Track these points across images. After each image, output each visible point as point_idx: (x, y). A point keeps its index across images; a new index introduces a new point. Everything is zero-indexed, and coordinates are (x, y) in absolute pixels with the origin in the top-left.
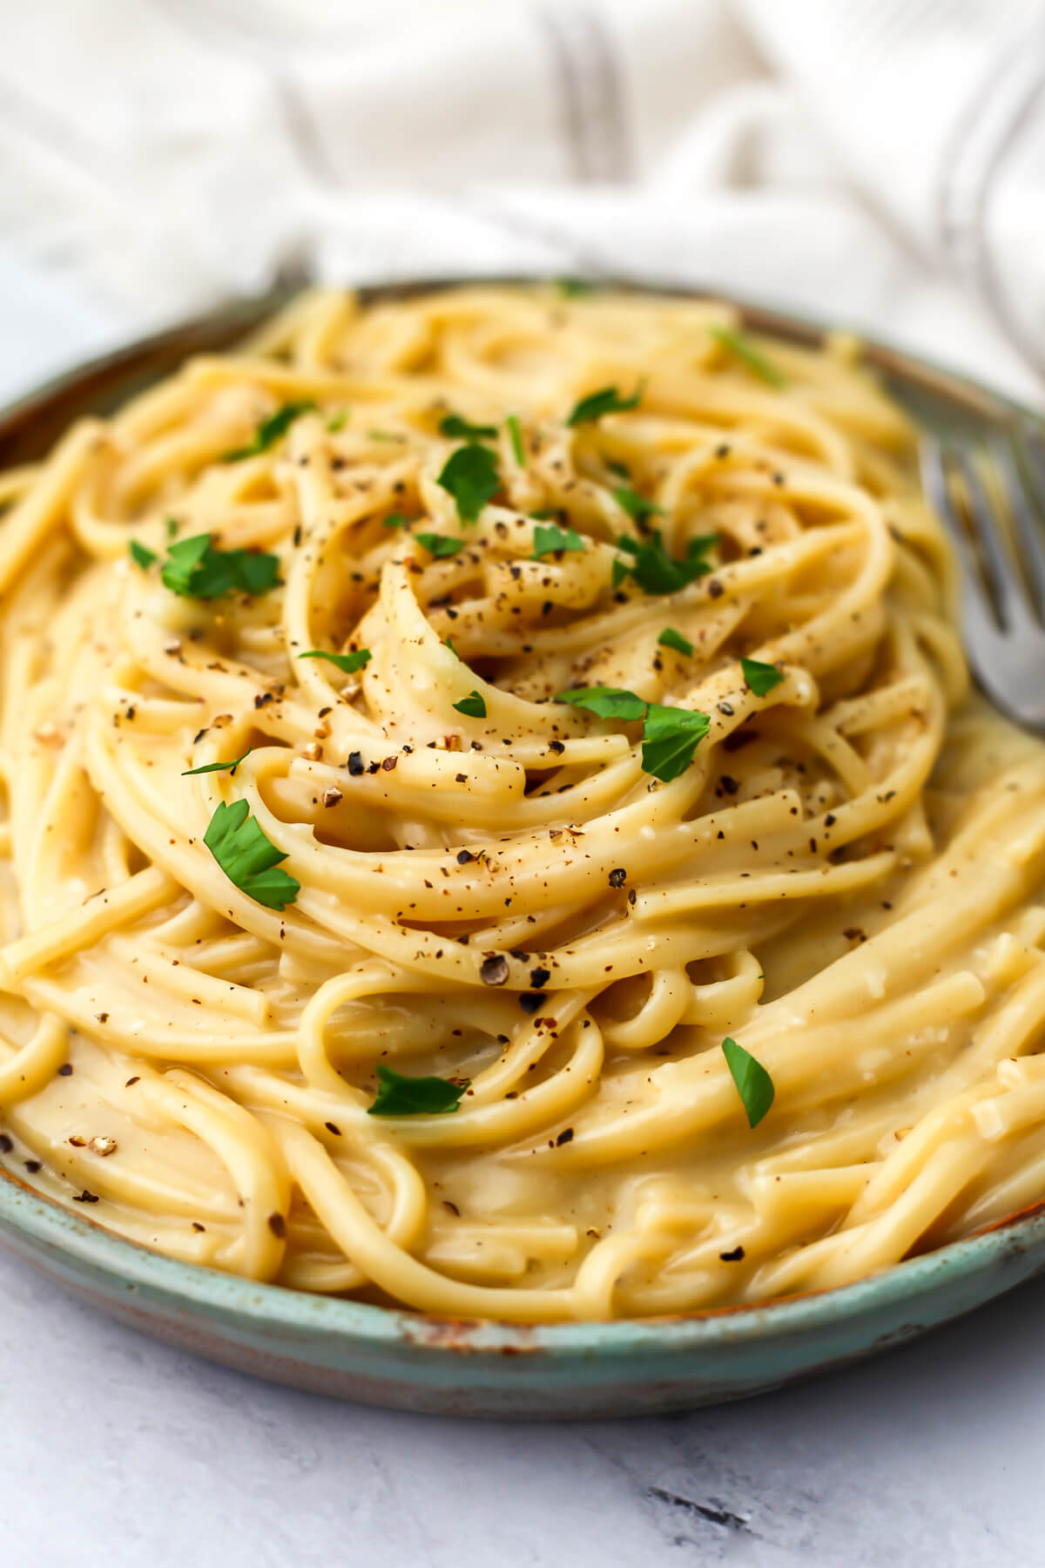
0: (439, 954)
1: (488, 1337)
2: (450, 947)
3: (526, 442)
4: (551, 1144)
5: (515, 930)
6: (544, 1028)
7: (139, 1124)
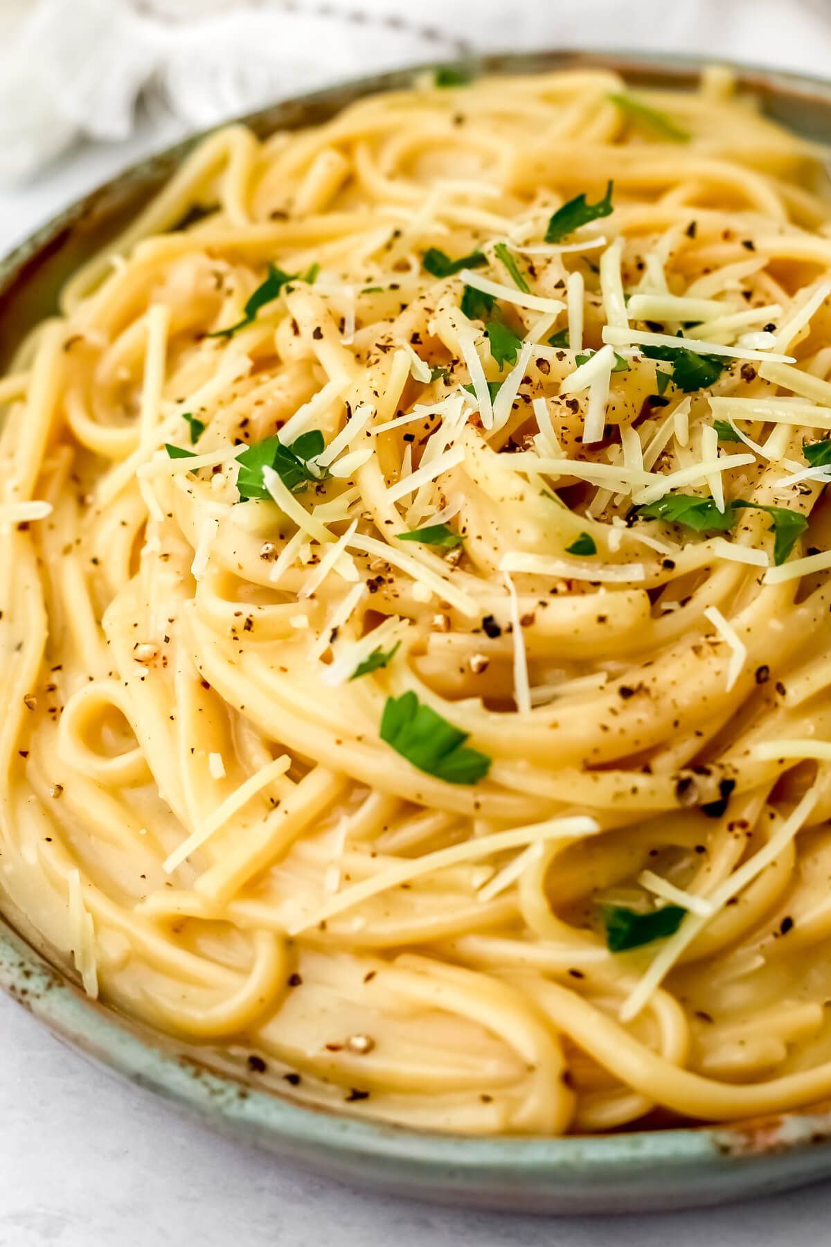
0: (634, 791)
1: (793, 1129)
2: (638, 779)
3: (522, 267)
4: (776, 935)
5: (688, 748)
6: (738, 831)
7: (389, 1015)
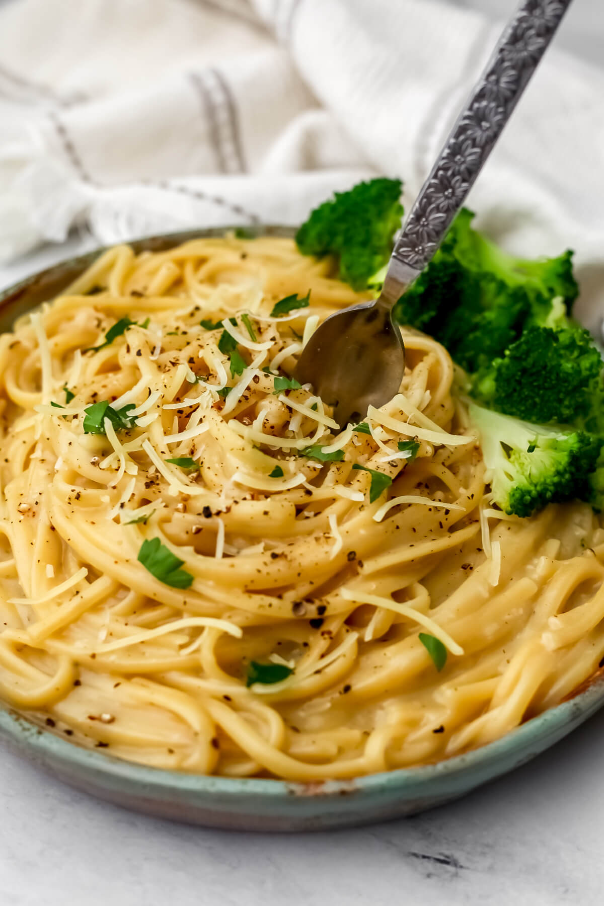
0: (270, 605)
1: (331, 787)
2: (274, 601)
3: (254, 327)
4: (340, 693)
5: (304, 589)
6: (326, 636)
7: (126, 705)
